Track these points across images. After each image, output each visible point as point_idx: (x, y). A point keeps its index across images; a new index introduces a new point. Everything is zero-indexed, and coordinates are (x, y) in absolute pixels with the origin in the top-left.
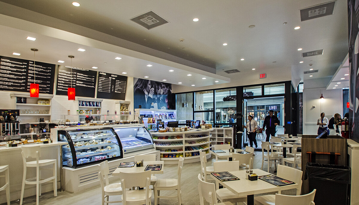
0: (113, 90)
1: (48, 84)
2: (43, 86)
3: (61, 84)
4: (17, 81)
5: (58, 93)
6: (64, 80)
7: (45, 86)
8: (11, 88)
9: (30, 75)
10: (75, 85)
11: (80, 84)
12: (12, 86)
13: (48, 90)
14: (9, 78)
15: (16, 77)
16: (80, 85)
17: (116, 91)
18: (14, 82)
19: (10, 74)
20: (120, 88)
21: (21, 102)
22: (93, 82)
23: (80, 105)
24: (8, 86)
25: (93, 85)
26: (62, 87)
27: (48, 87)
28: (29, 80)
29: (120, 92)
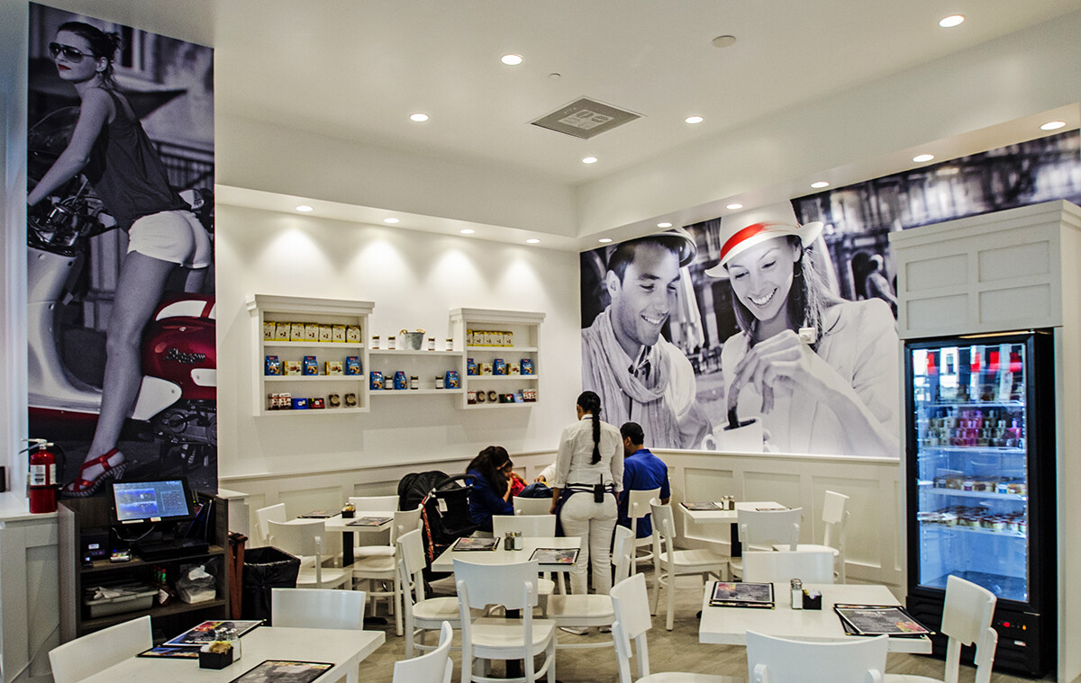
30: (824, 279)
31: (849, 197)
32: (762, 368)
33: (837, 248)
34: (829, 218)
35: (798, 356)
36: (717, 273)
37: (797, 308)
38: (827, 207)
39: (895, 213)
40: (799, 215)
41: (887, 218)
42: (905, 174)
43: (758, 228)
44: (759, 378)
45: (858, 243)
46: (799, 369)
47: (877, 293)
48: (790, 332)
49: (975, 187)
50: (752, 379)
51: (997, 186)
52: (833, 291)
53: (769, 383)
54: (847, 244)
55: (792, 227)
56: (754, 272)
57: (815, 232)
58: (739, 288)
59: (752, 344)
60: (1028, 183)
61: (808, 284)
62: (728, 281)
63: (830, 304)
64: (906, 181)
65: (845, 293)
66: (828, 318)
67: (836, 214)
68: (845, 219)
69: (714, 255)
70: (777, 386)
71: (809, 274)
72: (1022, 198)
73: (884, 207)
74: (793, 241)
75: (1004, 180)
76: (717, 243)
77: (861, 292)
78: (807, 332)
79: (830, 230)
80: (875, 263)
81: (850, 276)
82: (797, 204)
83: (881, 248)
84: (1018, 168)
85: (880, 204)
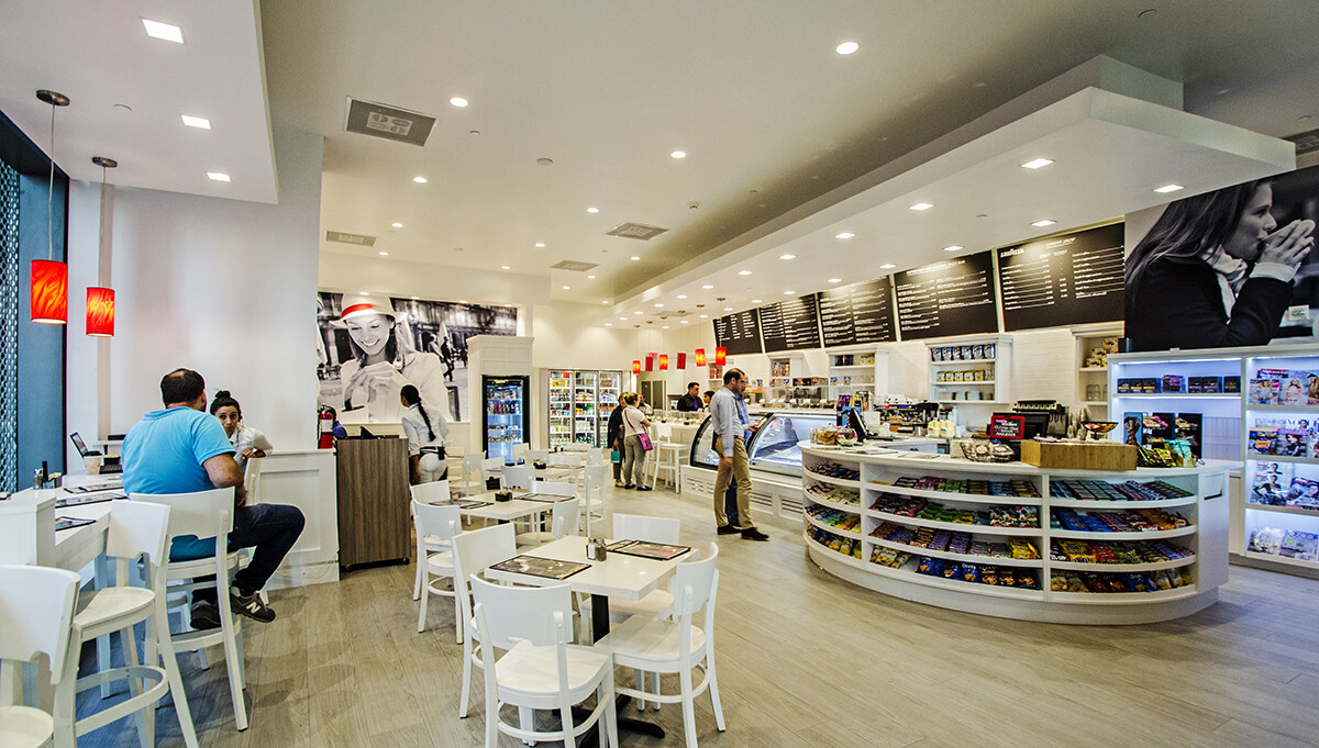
0: (1064, 293)
1: (884, 321)
2: (876, 328)
3: (906, 317)
4: (842, 328)
5: (906, 336)
6: (910, 304)
7: (881, 327)
8: (838, 341)
9: (855, 313)
10: (937, 309)
11: (947, 303)
12: (838, 337)
13: (886, 334)
14: (833, 326)
15: (839, 322)
16: (950, 306)
17: (1079, 295)
18: (839, 332)
19: (833, 319)
20: (1099, 277)
21: (842, 365)
22: (984, 290)
23: (933, 360)
24: (835, 338)
25: (986, 297)
26: (910, 322)
27: (885, 328)
28: (856, 323)
29: (1105, 293)
30: (406, 340)
31: (421, 306)
32: (369, 379)
33: (415, 327)
34: (411, 313)
35: (391, 375)
36: (339, 324)
37: (391, 351)
38: (410, 307)
39: (442, 318)
40: (394, 306)
41: (439, 320)
42: (448, 304)
43: (369, 306)
44: (367, 384)
45: (425, 327)
46: (391, 381)
47: (433, 351)
48: (388, 363)
49: (475, 316)
50: (362, 385)
51: (482, 319)
52: (412, 346)
53: (373, 387)
54: (419, 326)
55: (390, 312)
56: (365, 328)
57: (402, 317)
58: (354, 336)
59: (362, 366)
60: (492, 321)
61: (398, 341)
62: (347, 330)
63: (410, 352)
64: (447, 306)
65: (418, 348)
66: (408, 359)
67: (415, 311)
68: (419, 316)
69: (337, 313)
70: (378, 389)
71: (398, 336)
72: (491, 326)
73: (438, 315)
74: (390, 318)
75: (485, 317)
76: (340, 309)
77: (425, 349)
78: (397, 364)
79: (411, 318)
80: (433, 338)
81: (420, 341)
82: (394, 301)
83: (435, 332)
84: (490, 315)
85: (436, 313)
